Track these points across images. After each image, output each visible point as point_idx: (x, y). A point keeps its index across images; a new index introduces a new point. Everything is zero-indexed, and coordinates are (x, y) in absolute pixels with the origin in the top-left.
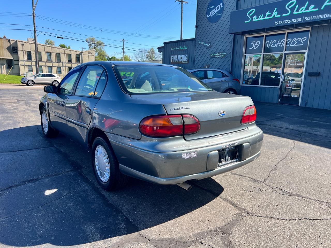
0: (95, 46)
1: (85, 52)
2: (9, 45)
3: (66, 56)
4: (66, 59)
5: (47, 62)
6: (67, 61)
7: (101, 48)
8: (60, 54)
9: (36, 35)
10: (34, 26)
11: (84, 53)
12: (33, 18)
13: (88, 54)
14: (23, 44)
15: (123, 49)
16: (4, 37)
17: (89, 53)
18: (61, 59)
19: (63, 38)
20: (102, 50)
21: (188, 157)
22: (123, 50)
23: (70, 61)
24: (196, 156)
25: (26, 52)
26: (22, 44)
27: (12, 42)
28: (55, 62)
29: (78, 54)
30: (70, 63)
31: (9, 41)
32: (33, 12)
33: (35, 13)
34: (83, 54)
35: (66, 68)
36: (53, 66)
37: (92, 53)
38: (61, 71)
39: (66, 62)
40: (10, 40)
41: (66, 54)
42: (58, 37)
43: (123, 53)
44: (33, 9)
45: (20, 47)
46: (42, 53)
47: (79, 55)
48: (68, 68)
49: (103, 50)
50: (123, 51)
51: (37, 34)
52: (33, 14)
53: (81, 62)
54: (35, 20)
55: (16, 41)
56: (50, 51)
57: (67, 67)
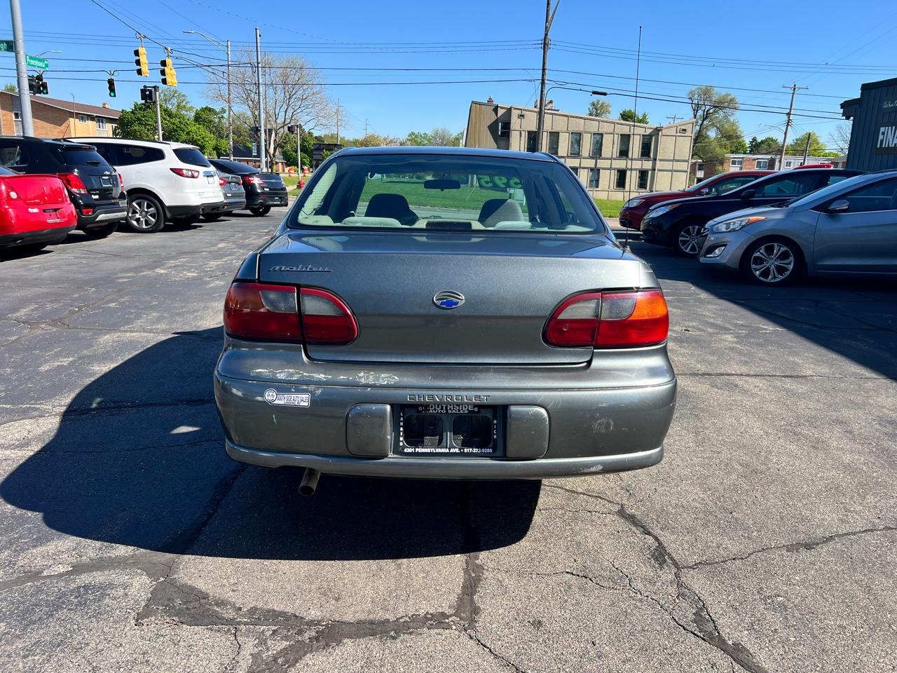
0: (711, 111)
1: (667, 128)
2: (494, 118)
3: (617, 139)
4: (615, 149)
5: (568, 157)
6: (616, 153)
7: (726, 117)
8: (602, 134)
9: (545, 91)
10: (544, 70)
11: (664, 132)
12: (544, 50)
13: (675, 134)
14: (523, 116)
15: (789, 114)
16: (490, 101)
17: (678, 129)
18: (603, 148)
19: (605, 94)
20: (728, 121)
21: (282, 402)
22: (789, 117)
23: (624, 153)
24: (306, 404)
25: (527, 133)
26: (521, 116)
27: (501, 112)
28: (587, 155)
29: (647, 133)
30: (624, 157)
31: (496, 109)
32: (546, 35)
33: (549, 36)
34: (660, 133)
35: (613, 171)
36: (580, 167)
37: (685, 130)
38: (597, 181)
39: (614, 156)
40: (497, 107)
41: (616, 136)
42: (594, 93)
43: (788, 125)
44: (546, 27)
45: (515, 123)
46: (561, 134)
47: (650, 136)
48: (618, 171)
49: (731, 119)
50: (789, 120)
51: (547, 87)
52: (545, 39)
53: (652, 155)
54: (548, 53)
55: (510, 110)
56: (581, 129)
57: (614, 169)
